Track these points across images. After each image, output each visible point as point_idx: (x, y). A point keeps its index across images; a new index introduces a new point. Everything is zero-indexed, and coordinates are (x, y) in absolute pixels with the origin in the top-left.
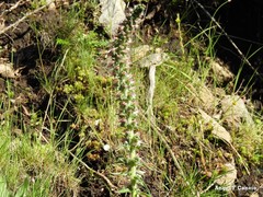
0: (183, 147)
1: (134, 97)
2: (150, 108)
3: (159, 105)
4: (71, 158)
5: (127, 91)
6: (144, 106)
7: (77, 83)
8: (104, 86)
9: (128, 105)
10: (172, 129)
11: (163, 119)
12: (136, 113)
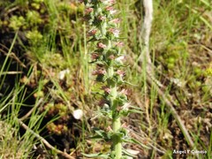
0: (197, 112)
1: (116, 34)
2: (146, 50)
3: (160, 46)
4: (22, 131)
5: (105, 26)
6: (135, 48)
7: (31, 14)
8: (73, 17)
9: (108, 47)
10: (180, 83)
11: (166, 68)
12: (120, 60)
